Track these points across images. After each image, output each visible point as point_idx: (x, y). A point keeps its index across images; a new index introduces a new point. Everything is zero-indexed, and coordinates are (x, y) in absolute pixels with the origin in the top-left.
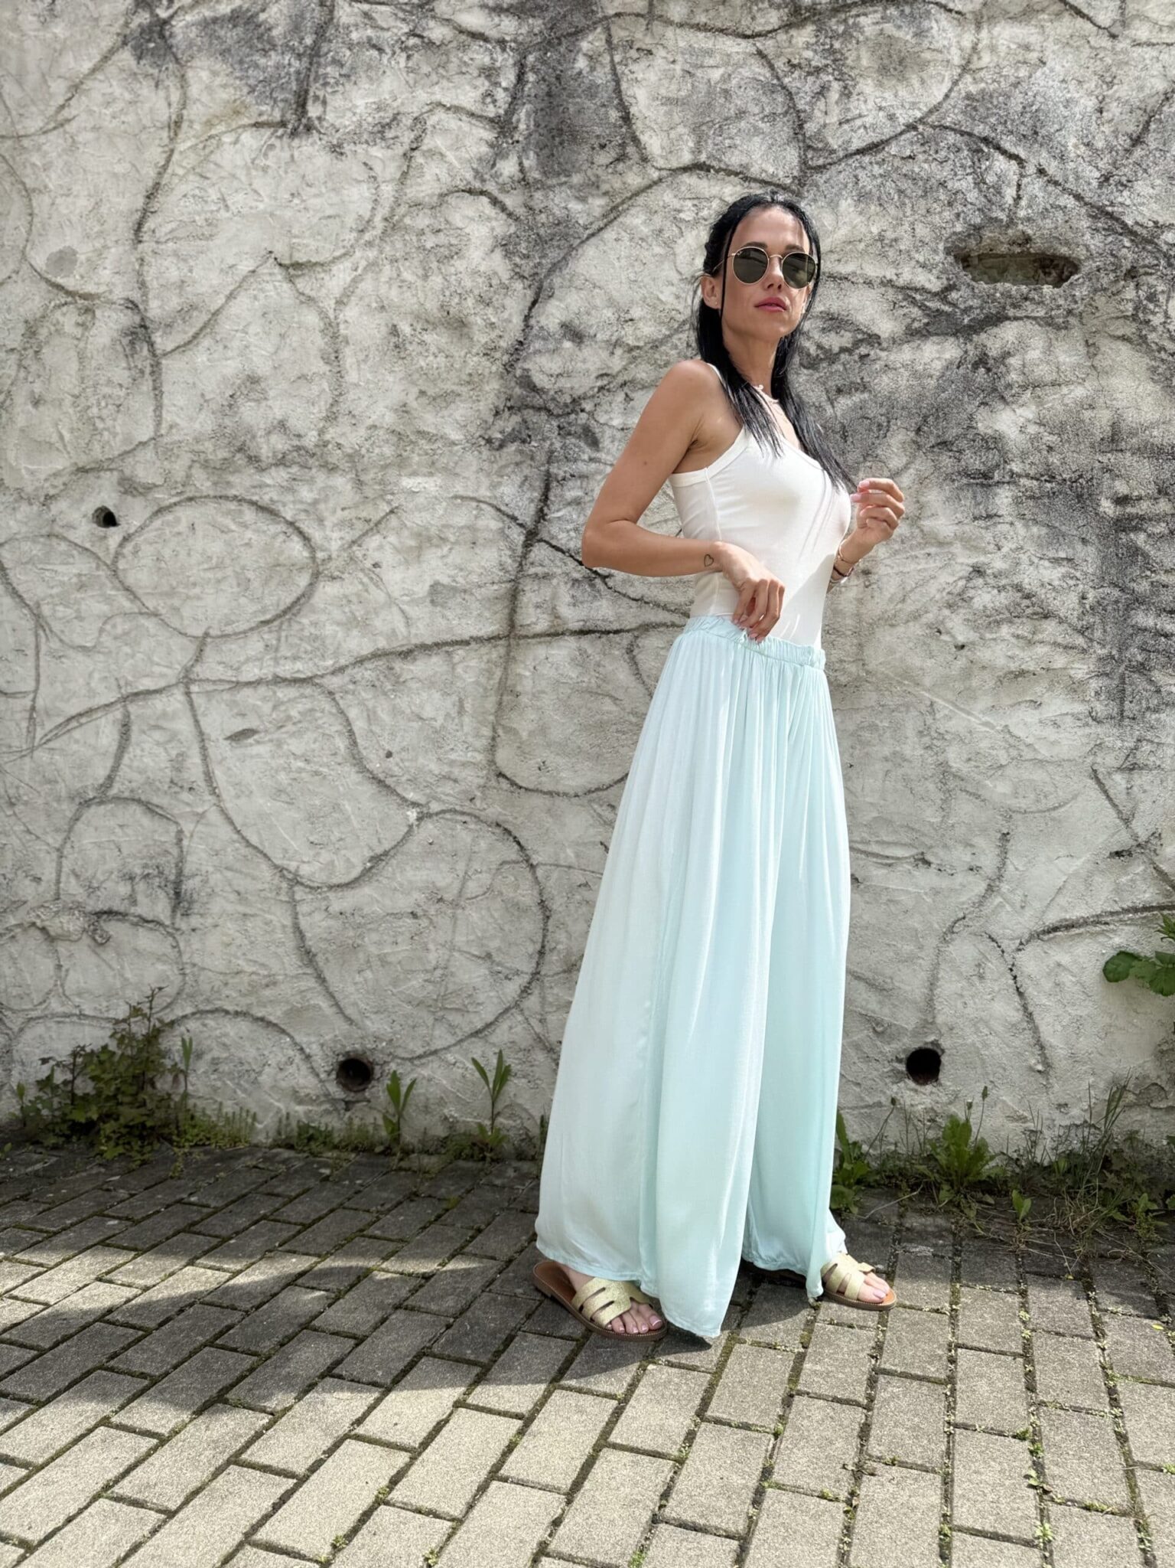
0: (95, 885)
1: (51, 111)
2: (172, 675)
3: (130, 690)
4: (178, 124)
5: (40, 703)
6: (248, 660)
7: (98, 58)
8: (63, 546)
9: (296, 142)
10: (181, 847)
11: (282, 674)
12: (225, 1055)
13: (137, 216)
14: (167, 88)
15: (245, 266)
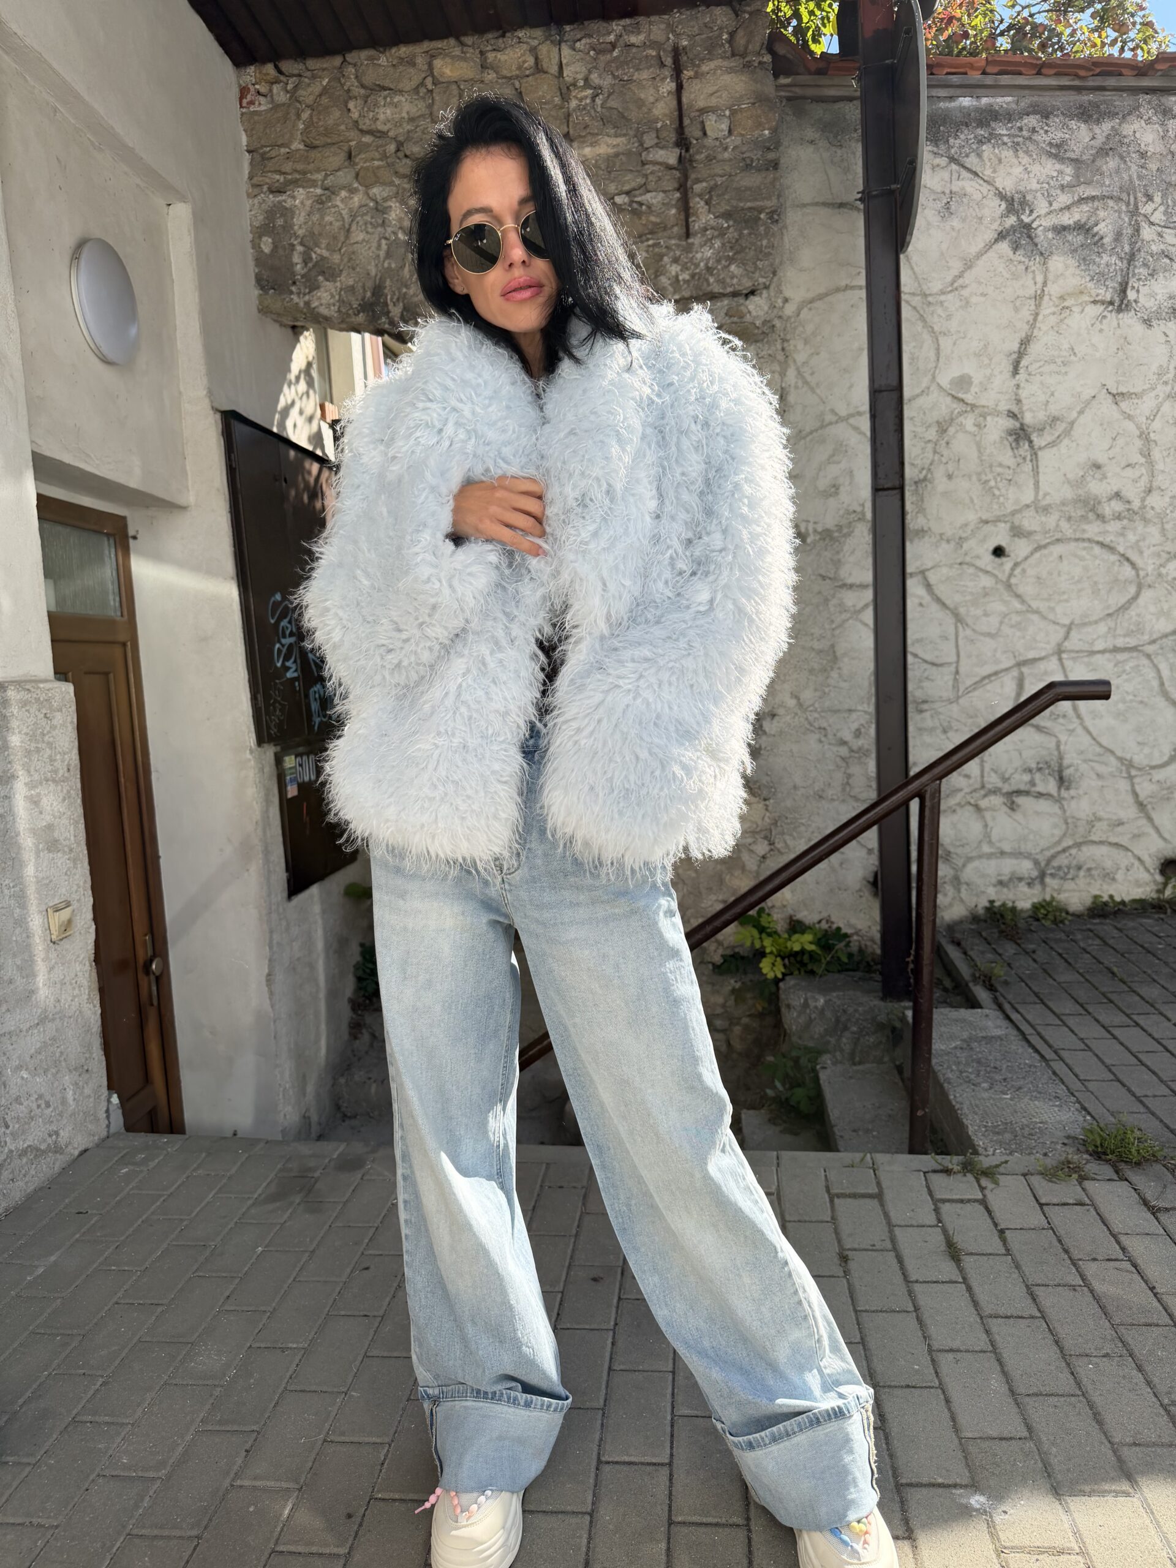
0: (1007, 776)
1: (949, 279)
2: (1050, 648)
3: (1022, 658)
4: (1041, 297)
5: (962, 670)
6: (1099, 637)
7: (983, 245)
8: (971, 570)
9: (1121, 316)
10: (1060, 753)
11: (1118, 645)
12: (1093, 866)
13: (1015, 356)
14: (1033, 272)
15: (1087, 393)
